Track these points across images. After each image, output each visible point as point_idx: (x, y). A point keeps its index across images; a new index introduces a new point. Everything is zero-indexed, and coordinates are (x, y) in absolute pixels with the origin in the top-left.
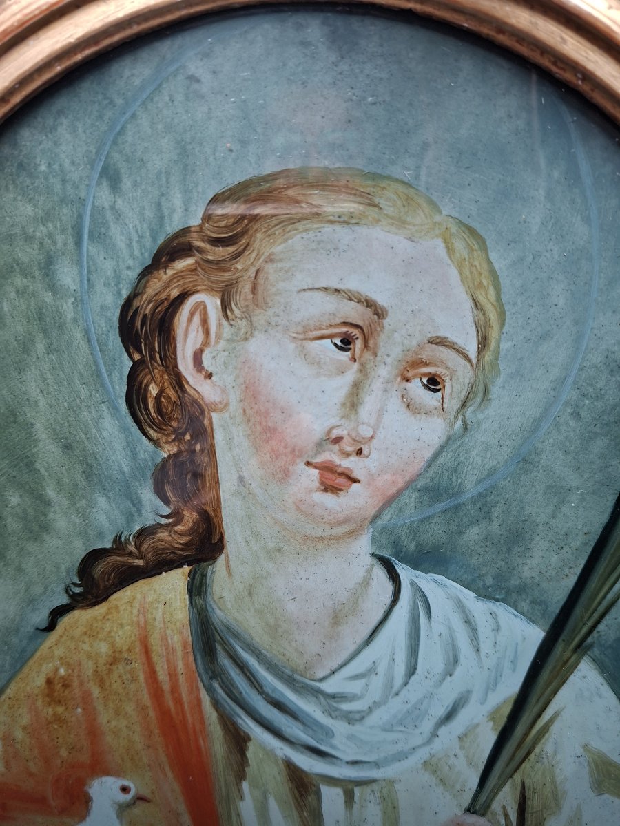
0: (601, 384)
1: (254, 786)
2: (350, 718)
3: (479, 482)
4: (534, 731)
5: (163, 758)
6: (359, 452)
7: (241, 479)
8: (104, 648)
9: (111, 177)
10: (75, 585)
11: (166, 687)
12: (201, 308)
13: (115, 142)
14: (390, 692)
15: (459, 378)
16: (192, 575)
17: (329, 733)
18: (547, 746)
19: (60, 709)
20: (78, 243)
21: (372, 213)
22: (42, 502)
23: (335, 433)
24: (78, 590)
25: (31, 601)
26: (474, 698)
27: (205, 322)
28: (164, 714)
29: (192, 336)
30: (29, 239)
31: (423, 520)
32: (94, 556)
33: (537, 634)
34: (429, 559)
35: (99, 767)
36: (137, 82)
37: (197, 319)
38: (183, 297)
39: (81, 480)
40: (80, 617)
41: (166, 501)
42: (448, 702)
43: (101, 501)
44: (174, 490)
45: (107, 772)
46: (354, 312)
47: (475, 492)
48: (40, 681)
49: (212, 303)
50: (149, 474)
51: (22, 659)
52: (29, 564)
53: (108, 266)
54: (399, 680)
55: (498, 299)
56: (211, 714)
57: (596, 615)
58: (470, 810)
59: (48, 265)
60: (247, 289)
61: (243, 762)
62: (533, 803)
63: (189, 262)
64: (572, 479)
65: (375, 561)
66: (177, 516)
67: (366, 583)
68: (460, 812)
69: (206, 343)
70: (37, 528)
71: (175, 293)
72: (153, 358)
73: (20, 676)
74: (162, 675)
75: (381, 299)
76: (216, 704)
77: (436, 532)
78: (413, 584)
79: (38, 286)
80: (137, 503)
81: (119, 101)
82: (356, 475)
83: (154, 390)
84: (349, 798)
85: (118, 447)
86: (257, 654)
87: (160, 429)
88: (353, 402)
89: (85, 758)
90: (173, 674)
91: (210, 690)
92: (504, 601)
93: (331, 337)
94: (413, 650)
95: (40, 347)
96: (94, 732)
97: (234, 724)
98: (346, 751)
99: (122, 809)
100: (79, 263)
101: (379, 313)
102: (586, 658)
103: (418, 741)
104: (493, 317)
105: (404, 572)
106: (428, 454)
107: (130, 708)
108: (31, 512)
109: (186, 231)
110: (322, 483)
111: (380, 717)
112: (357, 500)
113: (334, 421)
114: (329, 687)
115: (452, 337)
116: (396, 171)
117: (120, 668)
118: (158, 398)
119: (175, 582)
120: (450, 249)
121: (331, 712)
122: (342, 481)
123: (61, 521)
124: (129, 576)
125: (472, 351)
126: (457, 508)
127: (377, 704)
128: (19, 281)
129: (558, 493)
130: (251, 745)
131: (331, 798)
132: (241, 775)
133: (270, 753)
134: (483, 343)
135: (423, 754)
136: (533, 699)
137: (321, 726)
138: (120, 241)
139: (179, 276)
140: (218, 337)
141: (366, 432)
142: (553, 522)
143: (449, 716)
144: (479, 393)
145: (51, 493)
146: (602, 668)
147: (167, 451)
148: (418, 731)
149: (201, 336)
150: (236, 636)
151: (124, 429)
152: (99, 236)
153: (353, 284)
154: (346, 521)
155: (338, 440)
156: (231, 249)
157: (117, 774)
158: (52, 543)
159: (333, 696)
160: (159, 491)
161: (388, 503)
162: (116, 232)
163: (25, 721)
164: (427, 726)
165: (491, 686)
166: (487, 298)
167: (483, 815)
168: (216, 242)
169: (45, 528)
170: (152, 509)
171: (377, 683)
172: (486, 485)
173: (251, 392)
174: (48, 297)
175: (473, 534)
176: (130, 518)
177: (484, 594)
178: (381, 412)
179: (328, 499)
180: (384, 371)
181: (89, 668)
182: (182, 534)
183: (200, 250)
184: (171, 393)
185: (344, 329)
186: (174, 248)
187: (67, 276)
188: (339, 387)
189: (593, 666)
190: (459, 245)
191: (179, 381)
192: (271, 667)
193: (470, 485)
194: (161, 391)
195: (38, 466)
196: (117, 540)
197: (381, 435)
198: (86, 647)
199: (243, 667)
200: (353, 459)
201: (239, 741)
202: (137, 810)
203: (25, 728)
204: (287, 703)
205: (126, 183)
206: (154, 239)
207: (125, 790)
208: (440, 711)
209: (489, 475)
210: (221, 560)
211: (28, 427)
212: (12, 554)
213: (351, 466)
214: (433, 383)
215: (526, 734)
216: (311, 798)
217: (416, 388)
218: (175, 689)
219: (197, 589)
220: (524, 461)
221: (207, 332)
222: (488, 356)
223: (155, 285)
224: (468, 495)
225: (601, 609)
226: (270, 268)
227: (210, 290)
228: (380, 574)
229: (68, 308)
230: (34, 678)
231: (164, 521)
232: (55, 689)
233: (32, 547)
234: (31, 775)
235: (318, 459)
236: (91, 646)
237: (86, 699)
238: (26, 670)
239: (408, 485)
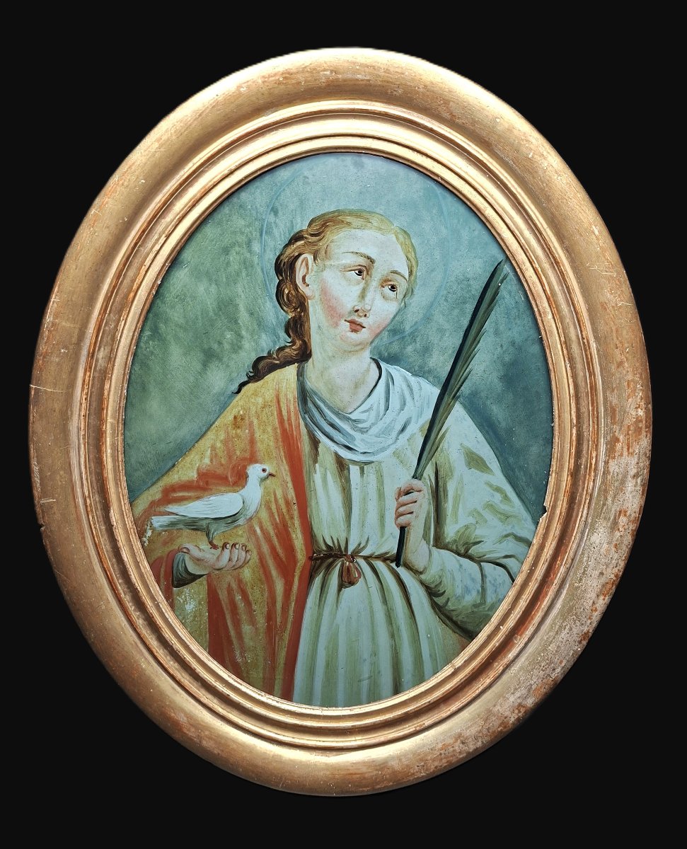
0: (455, 288)
1: (321, 466)
2: (363, 431)
3: (411, 327)
4: (439, 437)
5: (282, 453)
6: (365, 316)
7: (319, 327)
8: (260, 400)
9: (275, 211)
10: (251, 372)
11: (286, 418)
12: (306, 260)
13: (277, 199)
14: (379, 418)
15: (402, 286)
16: (298, 367)
17: (353, 438)
18: (444, 445)
19: (239, 431)
20: (261, 235)
21: (369, 225)
22: (240, 336)
23: (356, 308)
24: (251, 375)
25: (231, 380)
26: (413, 421)
27: (307, 265)
28: (284, 431)
29: (302, 270)
30: (242, 233)
31: (390, 343)
32: (260, 359)
33: (436, 391)
34: (393, 359)
35: (253, 459)
36: (286, 178)
37: (304, 263)
38: (300, 255)
39: (256, 327)
40: (251, 387)
41: (289, 336)
42: (402, 423)
43: (264, 336)
44: (293, 331)
45: (256, 462)
46: (362, 261)
47: (410, 331)
48: (231, 418)
49: (310, 257)
50: (283, 325)
51: (224, 407)
52: (232, 364)
53: (271, 244)
54: (382, 412)
55: (415, 257)
56: (304, 430)
57: (460, 383)
58: (414, 477)
59: (249, 243)
60: (323, 252)
61: (317, 454)
62: (441, 474)
63: (302, 242)
64: (447, 326)
65: (371, 361)
66: (293, 343)
67: (368, 370)
68: (410, 478)
69: (307, 273)
70: (236, 348)
71: (297, 254)
72: (287, 279)
73: (222, 415)
74: (285, 413)
75: (373, 257)
76: (306, 425)
77: (395, 348)
78: (387, 370)
79: (245, 251)
80: (278, 338)
81: (279, 184)
82: (364, 325)
83: (286, 291)
84: (362, 470)
85: (271, 314)
86: (324, 402)
87: (288, 307)
88: (363, 296)
89: (247, 455)
90: (289, 412)
91: (304, 419)
92: (423, 377)
93: (354, 270)
94: (387, 400)
95: (244, 274)
96: (252, 442)
97: (314, 435)
98: (360, 447)
99: (263, 480)
100: (261, 243)
101: (372, 261)
102: (457, 402)
103: (390, 442)
104: (414, 263)
105: (383, 365)
106: (392, 316)
107: (269, 429)
108: (235, 341)
109: (302, 231)
110: (351, 328)
111: (374, 430)
112: (364, 335)
113: (356, 303)
114: (353, 416)
115: (399, 271)
116: (378, 210)
117: (267, 410)
118: (288, 293)
119: (291, 370)
120: (397, 238)
121: (355, 428)
122: (358, 327)
123: (247, 345)
124: (273, 368)
125: (407, 276)
126: (403, 338)
127: (373, 424)
128: (237, 249)
129: (441, 331)
130: (320, 445)
131: (354, 471)
132: (315, 461)
133: (328, 449)
134: (411, 273)
135: (392, 449)
136: (437, 421)
137: (350, 435)
138: (277, 234)
139: (298, 247)
140: (312, 270)
141: (368, 307)
142: (440, 343)
143: (403, 430)
144: (410, 292)
145: (244, 333)
146: (465, 407)
147: (291, 315)
148: (390, 437)
149: (305, 270)
150: (316, 394)
151: (274, 307)
152: (269, 232)
153: (363, 250)
154: (360, 344)
155: (357, 311)
156: (318, 238)
157: (261, 463)
158: (243, 354)
159: (355, 421)
160: (287, 332)
161: (377, 336)
162: (275, 231)
163: (222, 438)
164: (394, 434)
165: (420, 415)
166: (412, 256)
167: (420, 480)
168: (312, 235)
169: (240, 348)
170: (284, 339)
171: (373, 414)
172: (414, 328)
173: (324, 292)
174: (248, 255)
175: (409, 349)
176: (275, 343)
177: (415, 374)
178: (373, 300)
179: (353, 335)
180: (374, 283)
181: (253, 410)
182: (295, 350)
183: (306, 238)
184: (293, 292)
185: (360, 267)
186: (297, 237)
187: (256, 247)
188: (357, 290)
189: (461, 405)
190: (401, 237)
191: (296, 287)
192: (329, 408)
193: (408, 328)
194: (289, 292)
195: (239, 322)
196: (269, 353)
197: (373, 309)
198: (253, 400)
199: (318, 408)
200: (363, 318)
201: (315, 443)
202: (268, 481)
203: (221, 441)
204: (336, 424)
205: (280, 213)
206: (290, 234)
207: (264, 470)
208: (399, 427)
209: (415, 324)
210: (311, 360)
211: (236, 306)
212: (225, 359)
213: (362, 321)
214: (393, 288)
215: (436, 438)
216: (346, 472)
217: (387, 290)
218: (289, 419)
219: (300, 374)
220: (428, 318)
221: (308, 269)
222: (413, 278)
223: (289, 251)
224: (407, 333)
225: (462, 380)
226: (332, 245)
227: (310, 253)
228: (374, 366)
229: (256, 259)
230: (228, 416)
231: (288, 344)
232: (237, 422)
233: (234, 356)
234: (222, 465)
235: (349, 319)
236: (255, 400)
237: (251, 424)
238: (225, 412)
239: (384, 328)
